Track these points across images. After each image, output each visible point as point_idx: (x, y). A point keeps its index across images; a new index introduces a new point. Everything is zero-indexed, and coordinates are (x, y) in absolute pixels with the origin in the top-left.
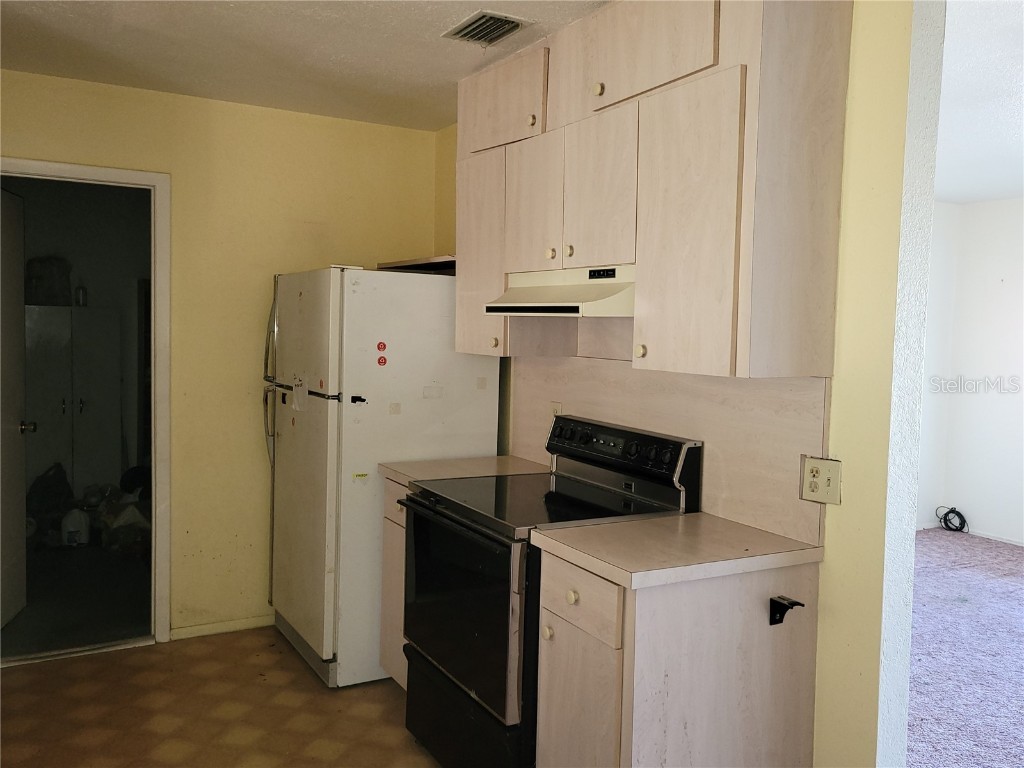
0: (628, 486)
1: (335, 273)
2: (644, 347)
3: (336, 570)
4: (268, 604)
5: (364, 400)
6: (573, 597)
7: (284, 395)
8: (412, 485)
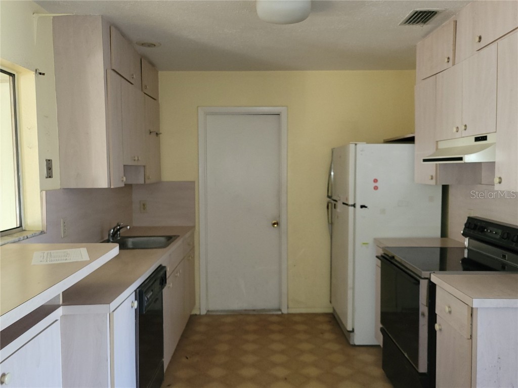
0: (504, 257)
1: (352, 146)
2: (500, 178)
3: (353, 288)
4: (329, 302)
5: (366, 207)
6: (447, 309)
7: (335, 205)
8: (384, 249)
